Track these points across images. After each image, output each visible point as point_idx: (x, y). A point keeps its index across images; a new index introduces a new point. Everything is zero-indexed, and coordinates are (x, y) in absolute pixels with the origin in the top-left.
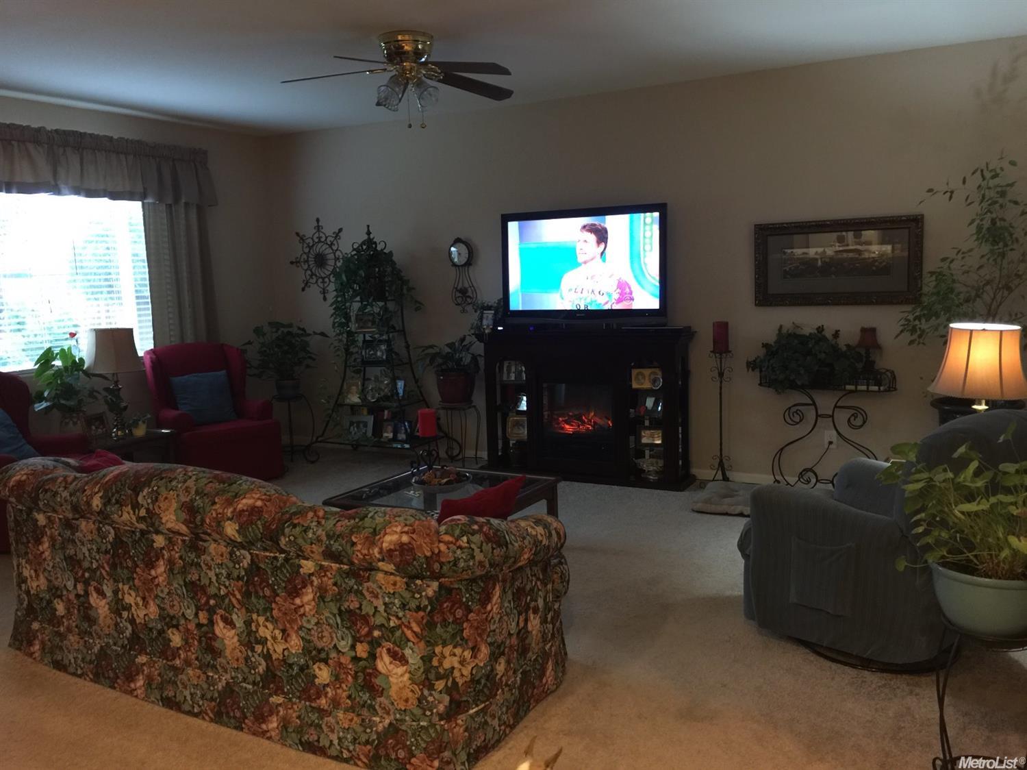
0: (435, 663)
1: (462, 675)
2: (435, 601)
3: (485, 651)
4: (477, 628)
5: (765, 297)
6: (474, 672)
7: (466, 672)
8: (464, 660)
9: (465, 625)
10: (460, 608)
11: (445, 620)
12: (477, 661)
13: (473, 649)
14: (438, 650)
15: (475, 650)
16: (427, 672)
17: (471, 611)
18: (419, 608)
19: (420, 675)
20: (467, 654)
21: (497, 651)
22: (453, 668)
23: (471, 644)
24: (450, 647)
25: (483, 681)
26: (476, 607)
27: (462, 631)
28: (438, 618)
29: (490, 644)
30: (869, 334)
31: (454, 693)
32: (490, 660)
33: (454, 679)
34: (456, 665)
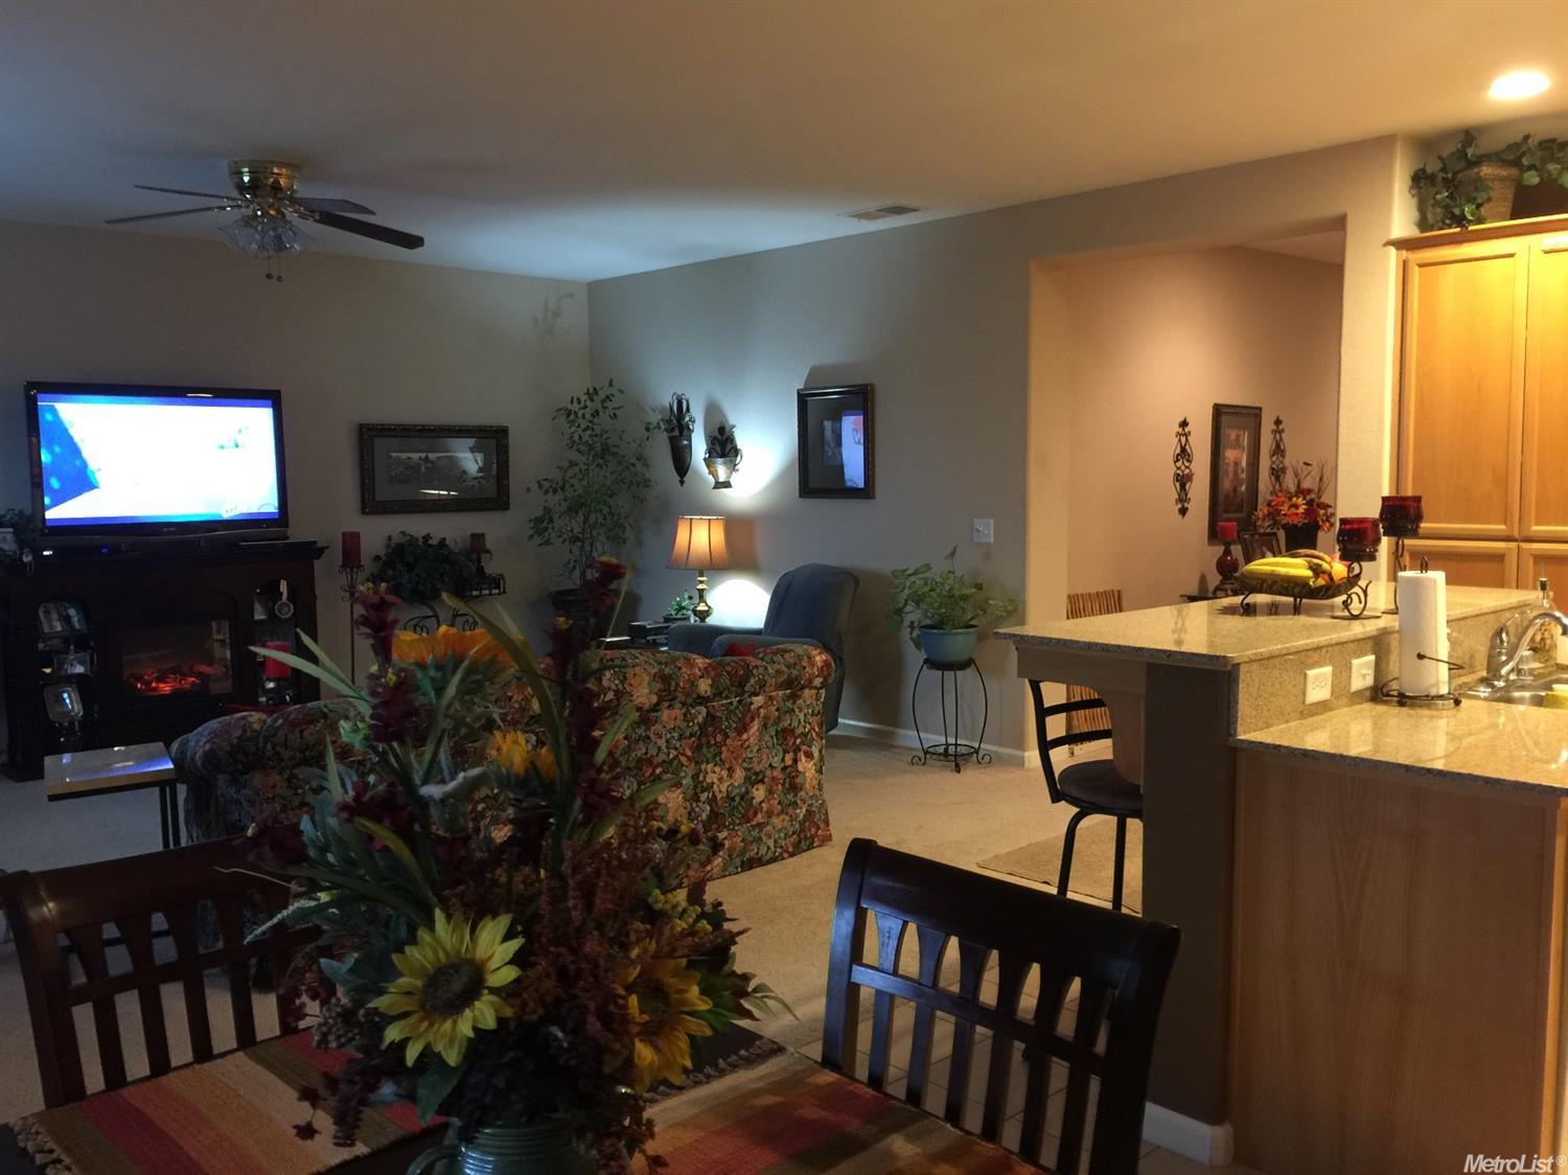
0: (701, 779)
1: (720, 791)
2: (703, 726)
3: (739, 774)
4: (733, 752)
5: (371, 505)
6: (730, 789)
7: (724, 789)
8: (722, 778)
9: (723, 748)
10: (719, 733)
11: (708, 742)
12: (732, 781)
13: (729, 769)
14: (703, 767)
15: (730, 770)
16: (695, 787)
17: (728, 737)
18: (692, 735)
19: (691, 792)
20: (725, 773)
21: (754, 777)
22: (713, 783)
23: (727, 766)
24: (712, 765)
25: (737, 799)
26: (732, 734)
27: (721, 753)
28: (704, 740)
29: (745, 769)
30: (478, 538)
31: (714, 805)
32: (745, 782)
33: (714, 793)
34: (715, 781)
